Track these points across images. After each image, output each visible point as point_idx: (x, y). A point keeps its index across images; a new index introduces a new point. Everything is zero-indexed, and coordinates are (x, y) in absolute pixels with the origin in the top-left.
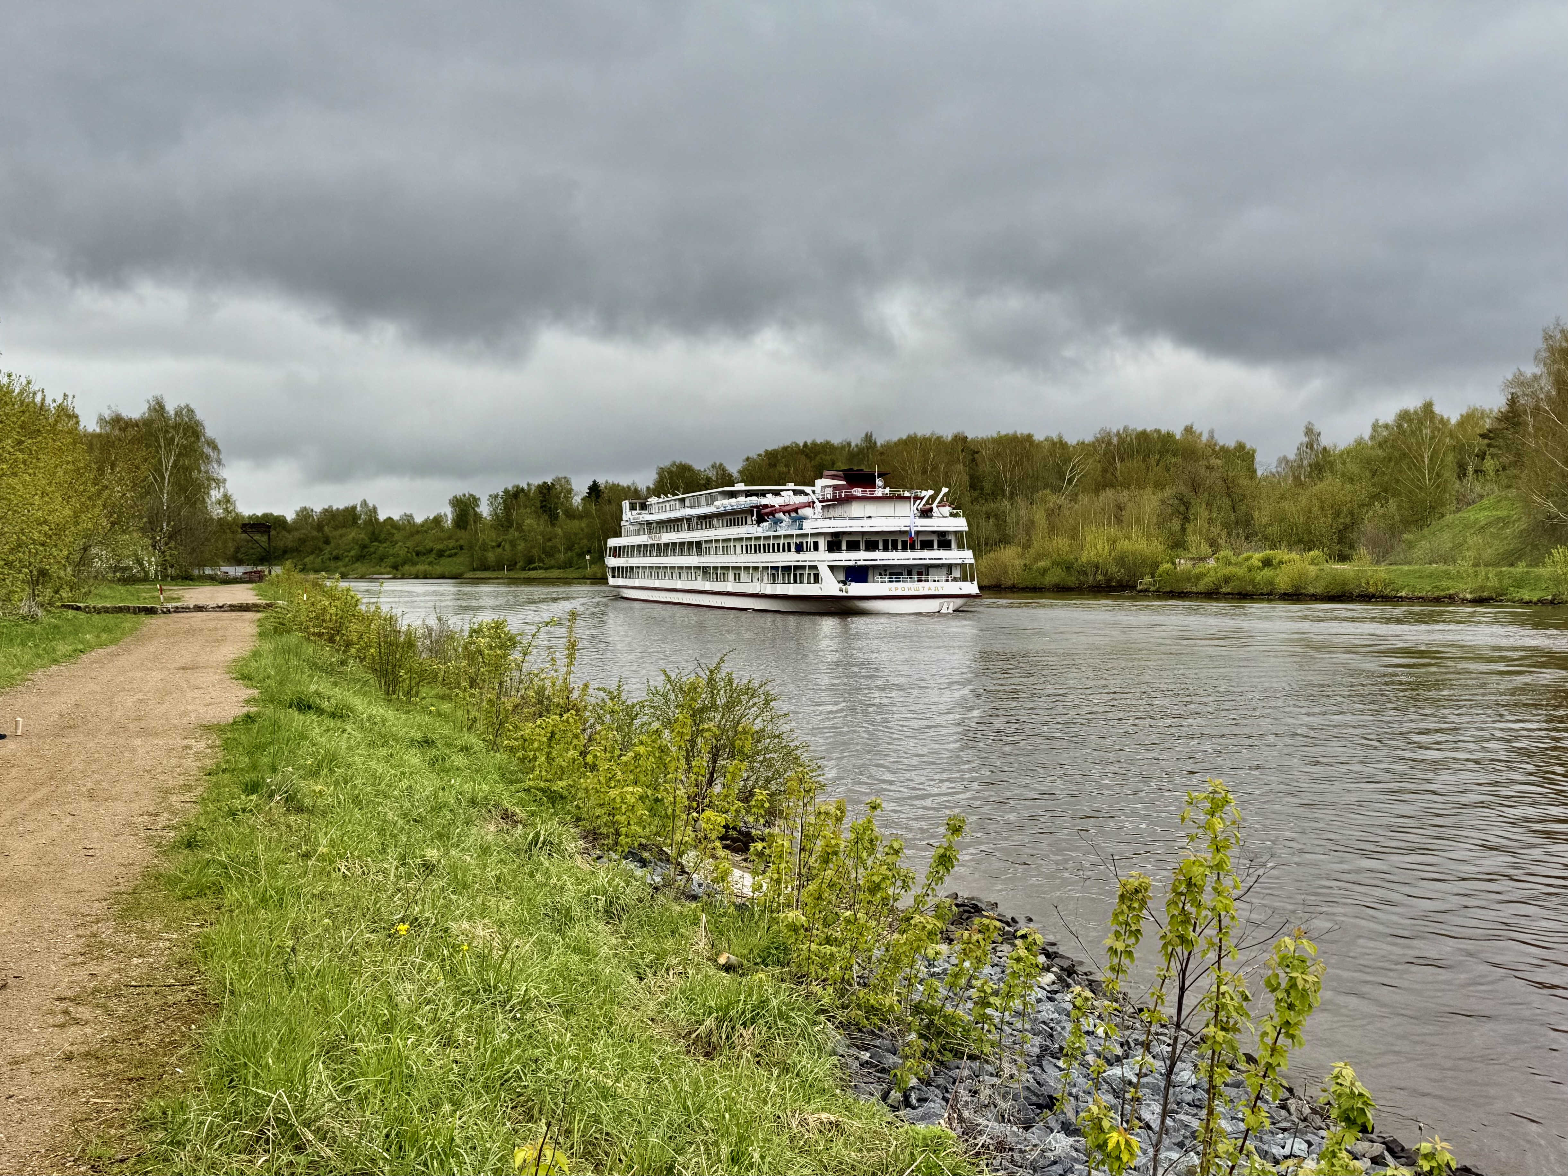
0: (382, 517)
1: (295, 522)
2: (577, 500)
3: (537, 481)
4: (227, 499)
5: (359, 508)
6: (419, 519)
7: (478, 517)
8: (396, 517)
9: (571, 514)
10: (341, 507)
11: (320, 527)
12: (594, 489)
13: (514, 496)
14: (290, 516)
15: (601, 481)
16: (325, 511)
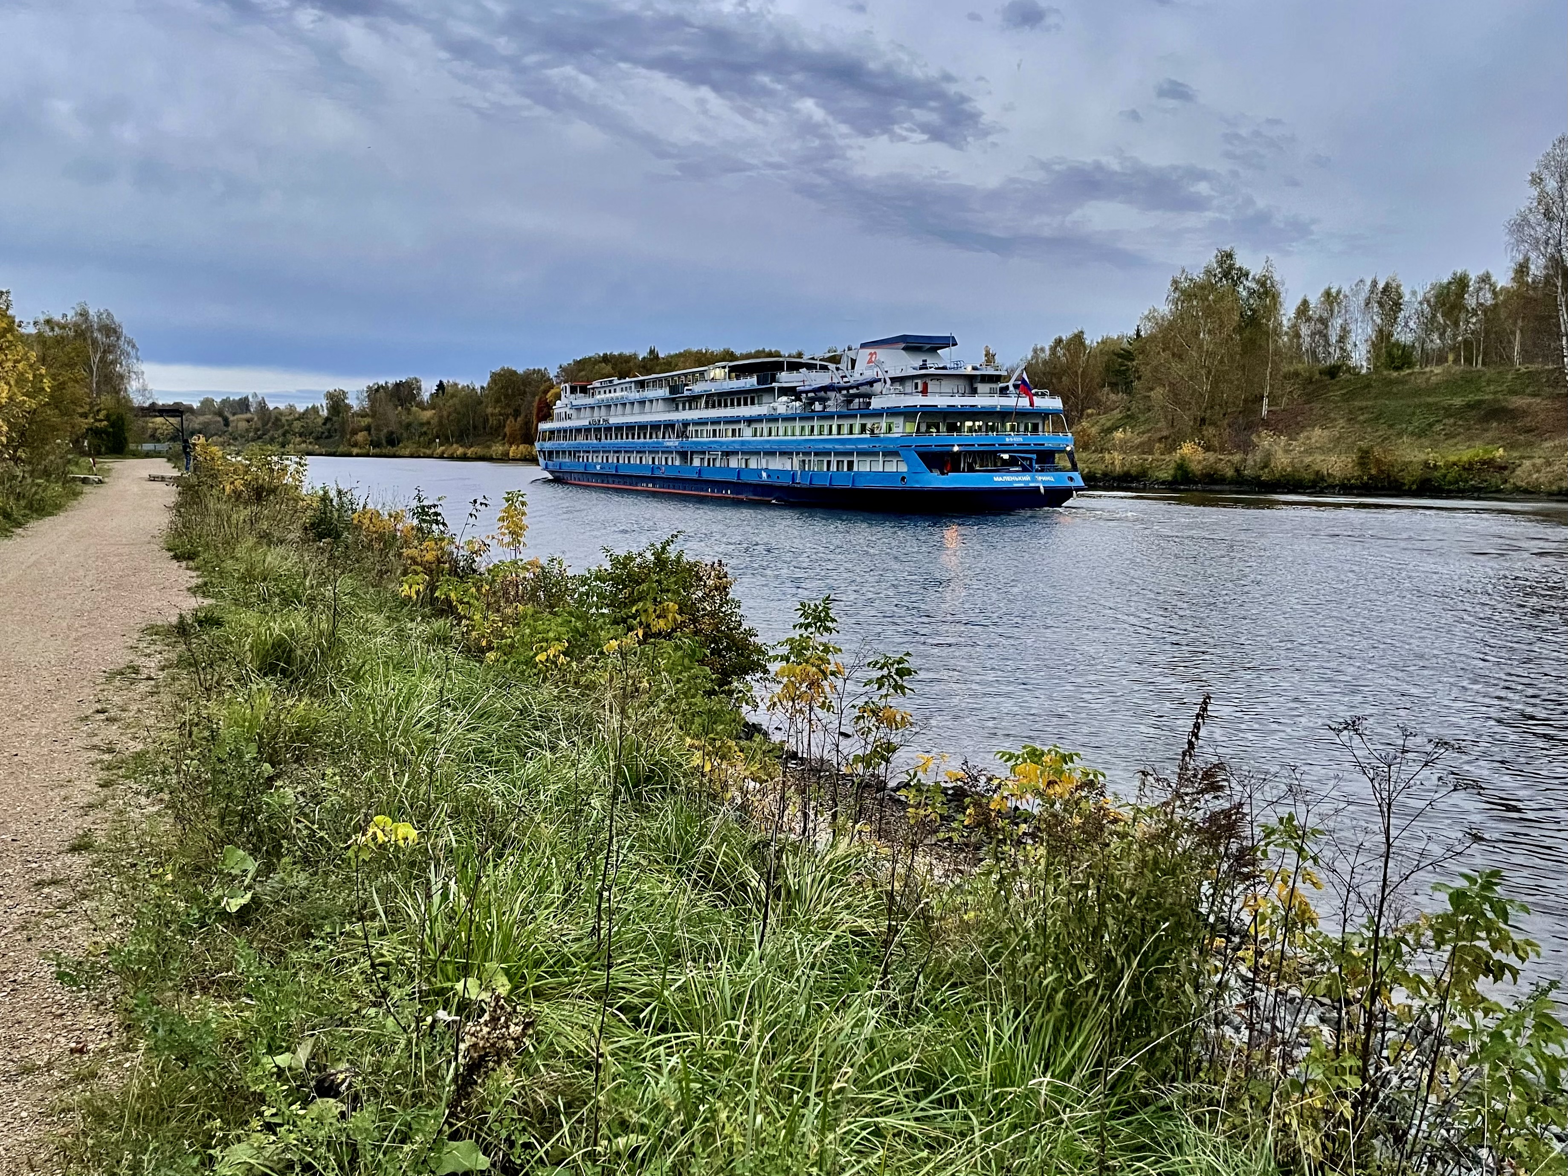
0: (271, 406)
1: (199, 409)
2: (426, 396)
3: (392, 381)
4: (143, 391)
5: (251, 399)
6: (301, 408)
7: (349, 407)
8: (282, 407)
9: (421, 406)
10: (237, 398)
11: (220, 413)
12: (441, 386)
13: (375, 393)
14: (196, 405)
15: (445, 382)
16: (224, 402)
